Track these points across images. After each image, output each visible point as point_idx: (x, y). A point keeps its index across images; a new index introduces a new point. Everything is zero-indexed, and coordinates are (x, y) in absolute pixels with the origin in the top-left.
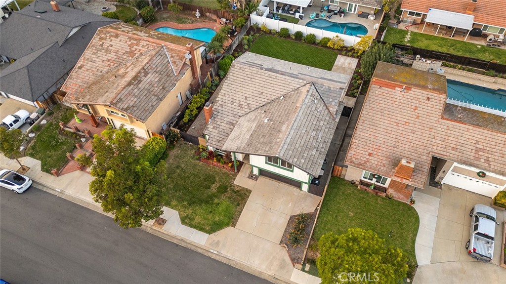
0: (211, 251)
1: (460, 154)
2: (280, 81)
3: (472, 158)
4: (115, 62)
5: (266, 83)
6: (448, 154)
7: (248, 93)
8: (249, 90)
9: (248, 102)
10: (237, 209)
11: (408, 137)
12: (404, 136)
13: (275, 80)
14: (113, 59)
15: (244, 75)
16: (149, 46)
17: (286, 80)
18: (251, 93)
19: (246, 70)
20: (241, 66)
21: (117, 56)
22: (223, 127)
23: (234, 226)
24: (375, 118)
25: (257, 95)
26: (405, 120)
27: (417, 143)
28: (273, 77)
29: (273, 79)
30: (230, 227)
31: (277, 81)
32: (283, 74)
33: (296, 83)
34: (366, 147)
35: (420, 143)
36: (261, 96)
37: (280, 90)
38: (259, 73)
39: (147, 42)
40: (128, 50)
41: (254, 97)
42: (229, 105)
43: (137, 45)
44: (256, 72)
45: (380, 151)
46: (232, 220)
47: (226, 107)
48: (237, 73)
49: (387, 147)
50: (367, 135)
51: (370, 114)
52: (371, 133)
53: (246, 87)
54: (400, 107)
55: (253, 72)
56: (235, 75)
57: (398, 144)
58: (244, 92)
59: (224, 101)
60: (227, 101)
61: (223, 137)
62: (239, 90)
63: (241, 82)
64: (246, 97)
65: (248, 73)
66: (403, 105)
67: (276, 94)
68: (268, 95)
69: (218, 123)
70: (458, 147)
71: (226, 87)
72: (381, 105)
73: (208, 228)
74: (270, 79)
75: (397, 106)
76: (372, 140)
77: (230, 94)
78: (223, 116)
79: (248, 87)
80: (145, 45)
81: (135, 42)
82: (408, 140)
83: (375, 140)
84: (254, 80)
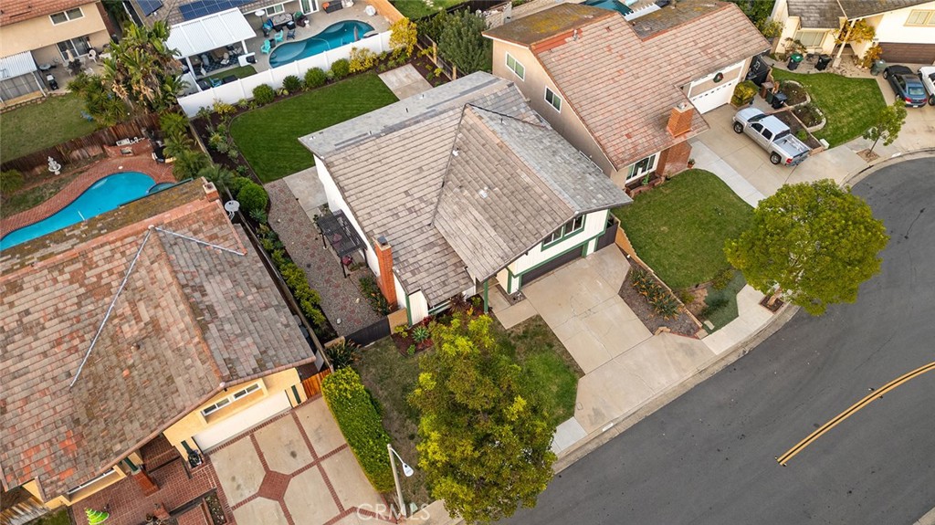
0: (604, 430)
1: (697, 66)
2: (425, 134)
3: (708, 61)
4: (81, 333)
5: (409, 152)
6: (689, 74)
7: (400, 184)
8: (397, 180)
9: (416, 196)
10: (558, 351)
11: (638, 86)
12: (634, 88)
13: (416, 137)
14: (67, 331)
15: (362, 164)
16: (122, 249)
17: (431, 126)
18: (405, 182)
19: (358, 155)
20: (343, 155)
21: (69, 319)
22: (425, 261)
23: (582, 374)
24: (587, 91)
25: (417, 177)
26: (615, 69)
27: (653, 85)
28: (407, 136)
29: (411, 139)
30: (581, 380)
31: (419, 136)
32: (418, 122)
33: (448, 120)
34: (616, 132)
35: (656, 83)
36: (425, 173)
37: (438, 146)
38: (383, 145)
39: (108, 247)
40: (82, 290)
41: (416, 183)
42: (394, 223)
43: (90, 265)
44: (376, 148)
45: (633, 124)
46: (571, 370)
47: (393, 230)
48: (348, 170)
49: (634, 113)
50: (601, 117)
51: (576, 91)
52: (602, 111)
53: (386, 178)
54: (594, 58)
55: (371, 149)
56: (350, 175)
57: (638, 101)
58: (392, 188)
59: (379, 224)
60: (385, 221)
61: (443, 272)
62: (384, 191)
63: (372, 178)
64: (406, 192)
65: (367, 157)
66: (593, 54)
67: (441, 156)
68: (433, 165)
69: (411, 261)
70: (688, 60)
71: (357, 202)
72: (574, 71)
73: (561, 412)
74: (407, 141)
75: (589, 60)
76: (611, 118)
77: (377, 206)
78: (405, 244)
79: (391, 177)
80: (108, 254)
81: (79, 265)
82: (643, 89)
83: (615, 116)
84: (388, 160)
